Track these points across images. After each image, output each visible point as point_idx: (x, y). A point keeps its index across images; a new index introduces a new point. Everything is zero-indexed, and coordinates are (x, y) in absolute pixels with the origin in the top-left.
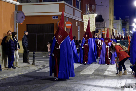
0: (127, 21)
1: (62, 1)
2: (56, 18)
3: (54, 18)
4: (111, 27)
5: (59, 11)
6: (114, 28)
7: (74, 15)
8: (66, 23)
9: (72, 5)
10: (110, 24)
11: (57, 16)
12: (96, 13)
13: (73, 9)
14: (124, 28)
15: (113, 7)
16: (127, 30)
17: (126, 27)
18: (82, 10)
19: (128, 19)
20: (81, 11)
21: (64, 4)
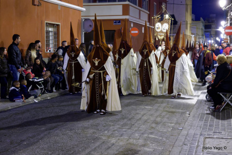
0: (213, 22)
1: (126, 1)
2: (118, 22)
3: (116, 23)
4: (188, 33)
5: (122, 14)
6: (192, 34)
7: (140, 18)
8: (130, 29)
9: (136, 5)
10: (187, 28)
11: (119, 21)
12: (167, 14)
13: (138, 10)
14: (207, 33)
15: (191, 6)
16: (213, 36)
17: (210, 32)
18: (149, 11)
19: (214, 19)
20: (149, 13)
21: (128, 5)
